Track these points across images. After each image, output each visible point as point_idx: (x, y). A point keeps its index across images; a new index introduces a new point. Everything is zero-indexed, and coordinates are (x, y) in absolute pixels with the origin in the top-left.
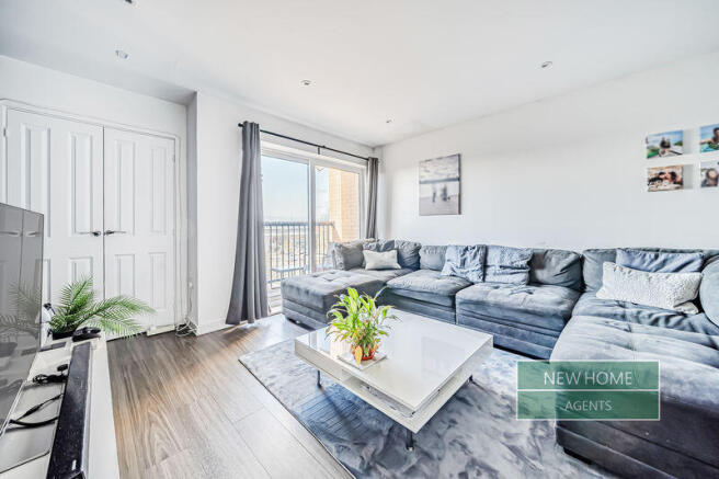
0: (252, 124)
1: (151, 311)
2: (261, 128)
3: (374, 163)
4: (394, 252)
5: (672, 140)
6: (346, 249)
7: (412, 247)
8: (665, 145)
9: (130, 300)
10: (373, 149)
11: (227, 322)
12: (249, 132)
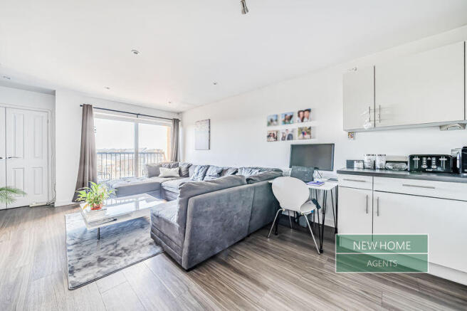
0: (88, 105)
1: (24, 193)
2: (93, 106)
3: (176, 122)
4: (177, 169)
5: (274, 118)
6: (151, 167)
7: (186, 166)
8: (272, 121)
9: (13, 188)
10: (178, 114)
11: (73, 201)
12: (87, 109)
